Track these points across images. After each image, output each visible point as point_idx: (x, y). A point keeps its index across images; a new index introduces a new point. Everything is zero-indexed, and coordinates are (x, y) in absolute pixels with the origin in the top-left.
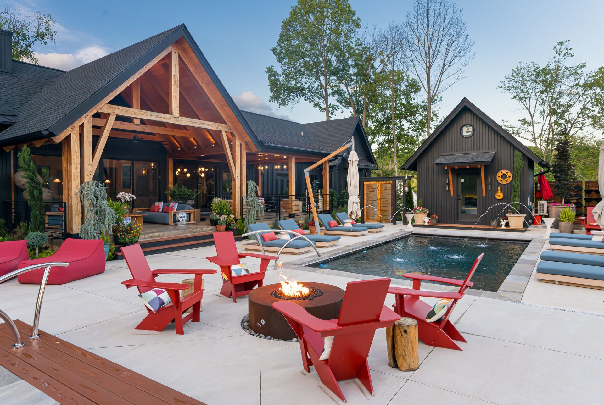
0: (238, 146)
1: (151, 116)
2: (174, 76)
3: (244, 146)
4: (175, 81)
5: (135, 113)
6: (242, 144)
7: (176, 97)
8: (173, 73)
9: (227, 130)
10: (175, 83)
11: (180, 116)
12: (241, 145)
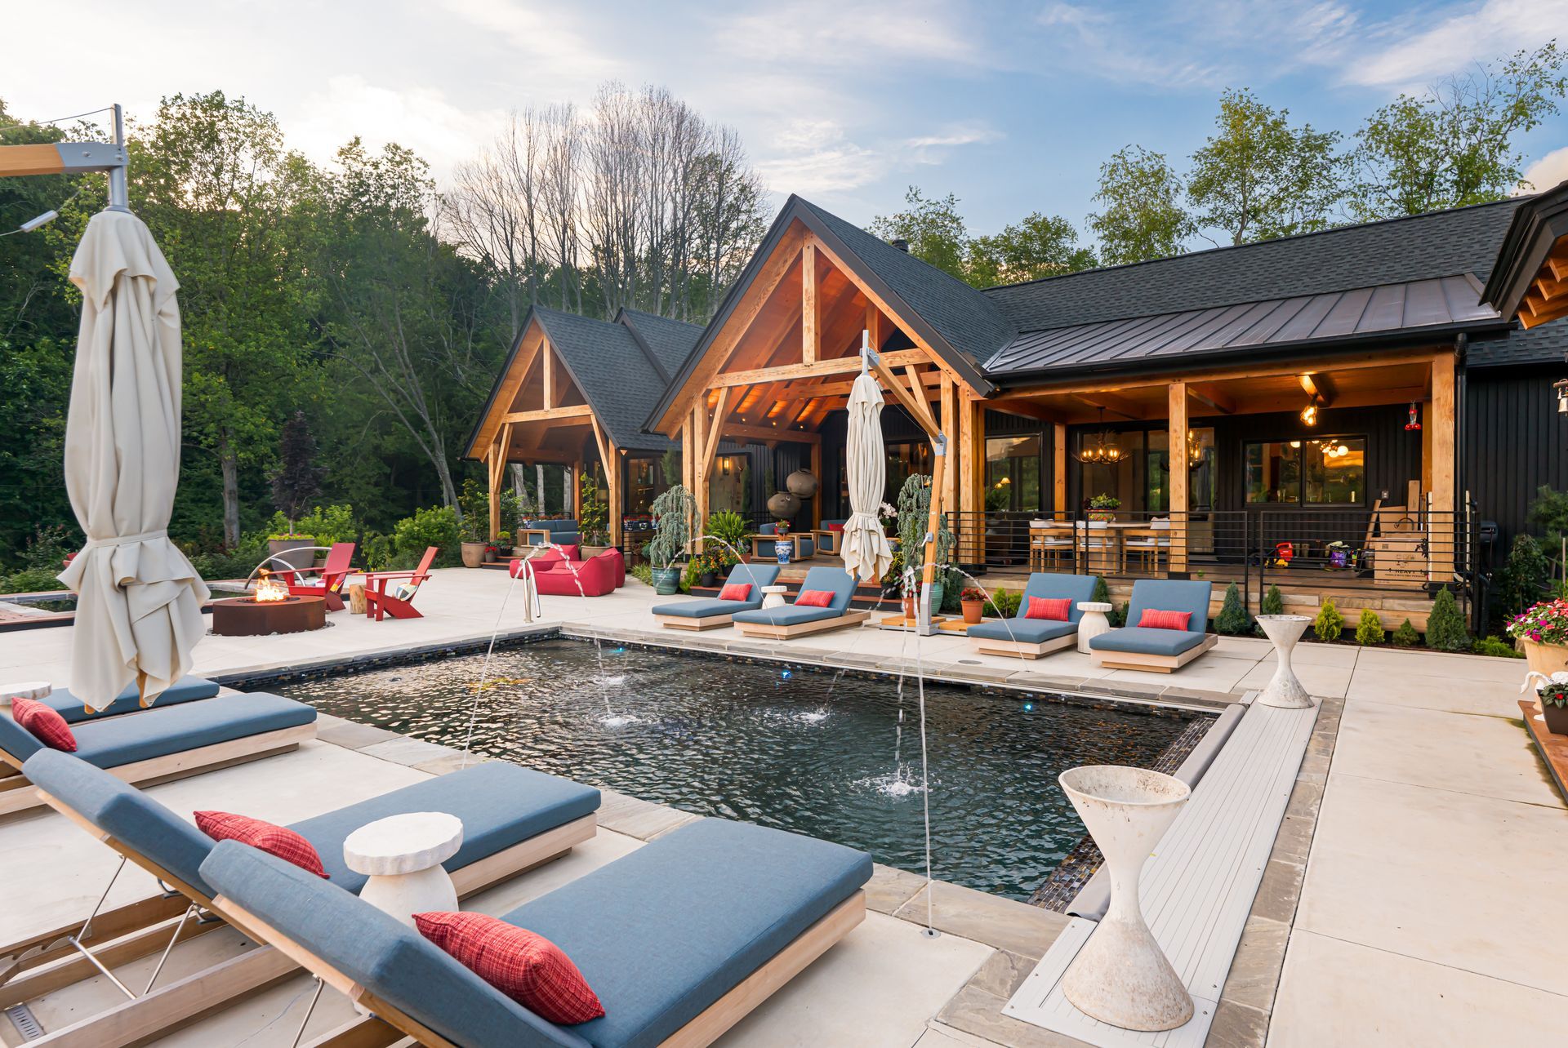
0: (948, 390)
1: (770, 374)
2: (806, 291)
3: (964, 386)
4: (808, 300)
5: (748, 377)
6: (958, 383)
7: (809, 328)
8: (805, 286)
9: (918, 361)
10: (808, 304)
11: (816, 359)
12: (955, 387)
